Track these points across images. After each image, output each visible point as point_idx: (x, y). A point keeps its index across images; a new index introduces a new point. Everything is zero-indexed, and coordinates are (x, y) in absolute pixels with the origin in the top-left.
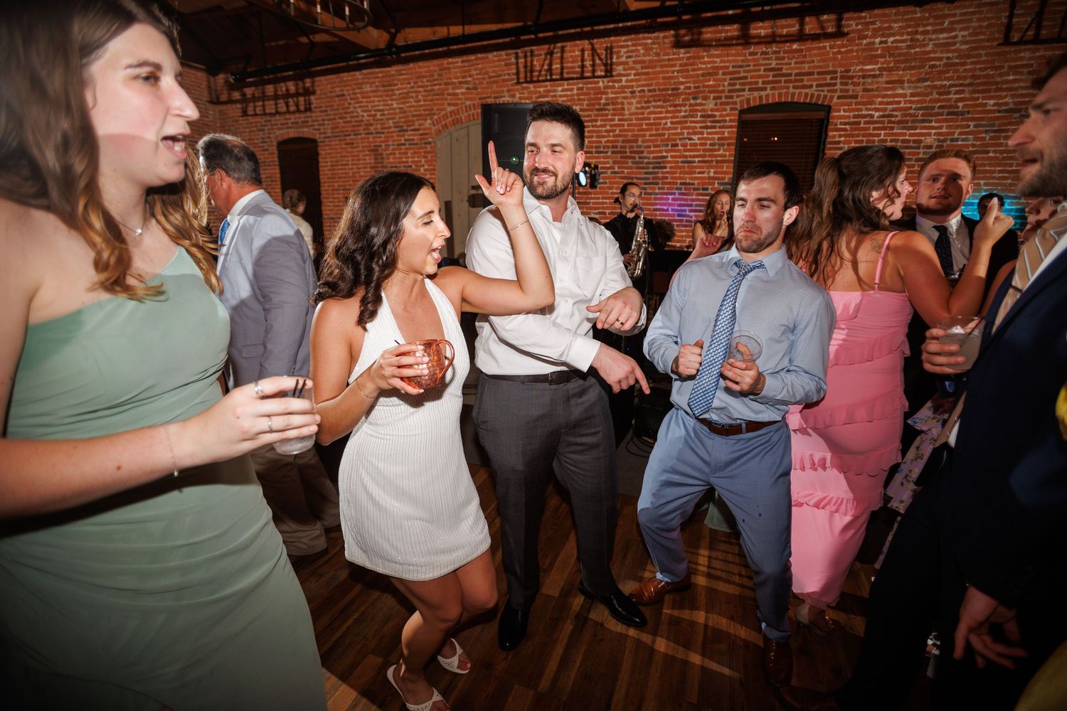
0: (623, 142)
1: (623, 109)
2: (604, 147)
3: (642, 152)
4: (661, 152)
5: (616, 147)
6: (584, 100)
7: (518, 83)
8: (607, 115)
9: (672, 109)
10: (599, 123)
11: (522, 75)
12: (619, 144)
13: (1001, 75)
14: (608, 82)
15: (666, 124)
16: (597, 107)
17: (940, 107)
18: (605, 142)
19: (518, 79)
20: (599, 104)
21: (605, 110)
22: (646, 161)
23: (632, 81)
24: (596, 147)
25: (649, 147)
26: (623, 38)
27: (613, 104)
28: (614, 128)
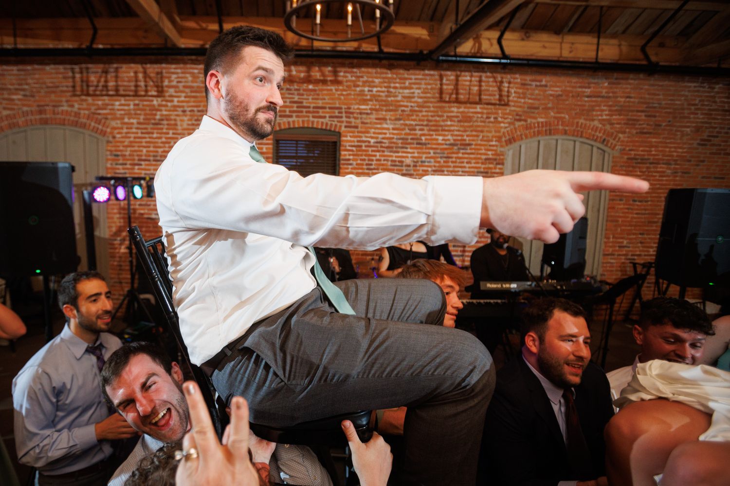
1: (176, 125)
6: (140, 114)
7: (75, 95)
10: (155, 135)
11: (78, 88)
13: (443, 121)
14: (162, 101)
16: (153, 121)
17: (412, 139)
19: (74, 91)
20: (155, 119)
21: (160, 124)
23: (182, 102)
24: (154, 156)
26: (173, 66)
27: (167, 120)
28: (169, 140)
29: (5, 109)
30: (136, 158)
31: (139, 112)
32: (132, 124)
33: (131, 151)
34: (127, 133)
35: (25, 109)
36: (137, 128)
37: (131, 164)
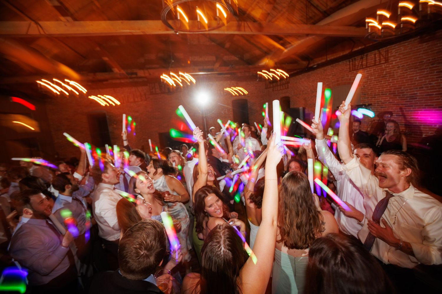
0: (394, 89)
1: (394, 75)
2: (385, 92)
3: (404, 93)
4: (414, 91)
5: (391, 91)
6: (376, 74)
7: (350, 71)
8: (386, 79)
9: (419, 71)
10: (383, 82)
11: (351, 68)
12: (392, 90)
14: (387, 65)
15: (416, 78)
16: (382, 76)
18: (386, 90)
19: (350, 69)
20: (383, 75)
21: (386, 77)
22: (406, 96)
23: (398, 62)
24: (382, 92)
25: (407, 90)
26: (393, 45)
27: (389, 74)
28: (390, 84)
29: (327, 82)
30: (373, 94)
31: (375, 73)
32: (372, 79)
33: (371, 91)
34: (369, 84)
35: (333, 81)
36: (375, 81)
37: (370, 98)
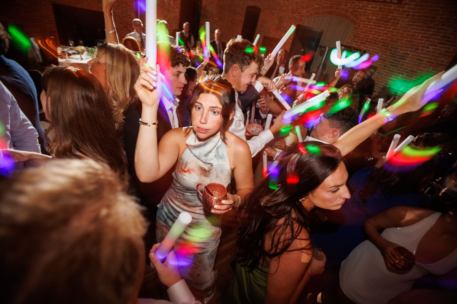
0: (390, 41)
1: (398, 23)
2: (379, 41)
3: (397, 49)
4: (407, 51)
5: (385, 43)
8: (388, 25)
9: (426, 29)
10: (382, 28)
12: (388, 42)
14: (397, 7)
15: (418, 36)
16: (385, 20)
18: (381, 39)
21: (389, 22)
22: (397, 53)
23: (411, 8)
24: (375, 41)
25: (402, 47)
27: (394, 20)
28: (389, 33)
30: (365, 40)
31: (380, 13)
32: (373, 19)
33: (364, 35)
34: (367, 25)
36: (374, 23)
37: (360, 43)
